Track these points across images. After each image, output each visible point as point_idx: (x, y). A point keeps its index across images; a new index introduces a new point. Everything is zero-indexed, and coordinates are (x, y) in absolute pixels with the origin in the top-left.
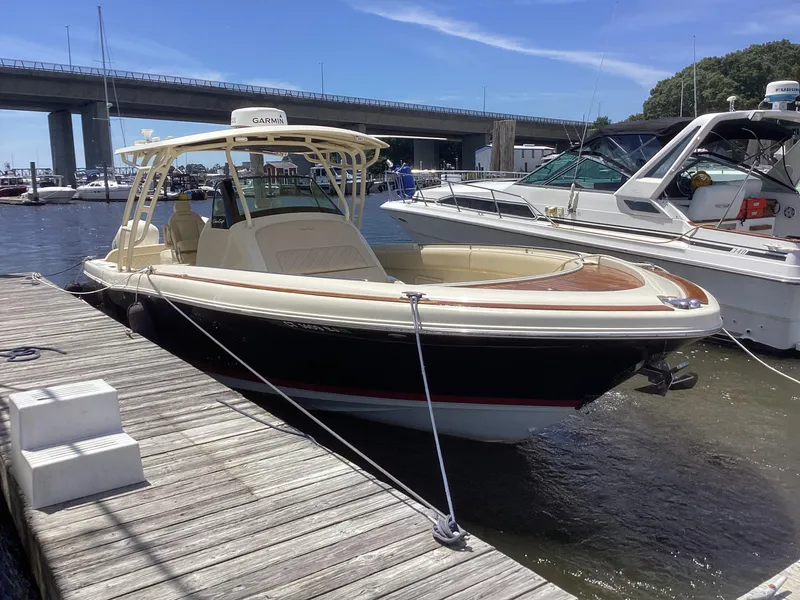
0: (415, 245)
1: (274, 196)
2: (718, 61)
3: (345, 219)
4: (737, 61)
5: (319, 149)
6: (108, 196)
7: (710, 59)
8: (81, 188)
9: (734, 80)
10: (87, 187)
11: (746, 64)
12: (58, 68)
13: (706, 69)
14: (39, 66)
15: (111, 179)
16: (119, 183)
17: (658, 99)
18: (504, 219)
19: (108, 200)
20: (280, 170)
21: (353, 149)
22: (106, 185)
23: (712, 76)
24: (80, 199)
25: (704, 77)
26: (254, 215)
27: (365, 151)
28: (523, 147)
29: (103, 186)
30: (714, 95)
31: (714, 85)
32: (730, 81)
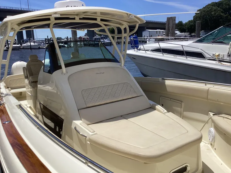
0: (160, 79)
1: (82, 47)
2: (216, 3)
3: (121, 65)
4: (222, 3)
5: (106, 25)
6: (31, 47)
7: (214, 2)
8: (23, 45)
9: (221, 9)
10: (25, 45)
11: (225, 4)
12: (17, 9)
13: (212, 6)
14: (11, 8)
15: (32, 42)
16: (34, 43)
17: (198, 15)
18: (188, 59)
19: (31, 49)
20: (84, 39)
21: (123, 25)
22: (30, 44)
23: (214, 8)
24: (23, 48)
25: (212, 8)
26: (67, 65)
27: (129, 26)
28: (157, 30)
29: (29, 44)
30: (215, 14)
31: (215, 11)
32: (220, 9)
